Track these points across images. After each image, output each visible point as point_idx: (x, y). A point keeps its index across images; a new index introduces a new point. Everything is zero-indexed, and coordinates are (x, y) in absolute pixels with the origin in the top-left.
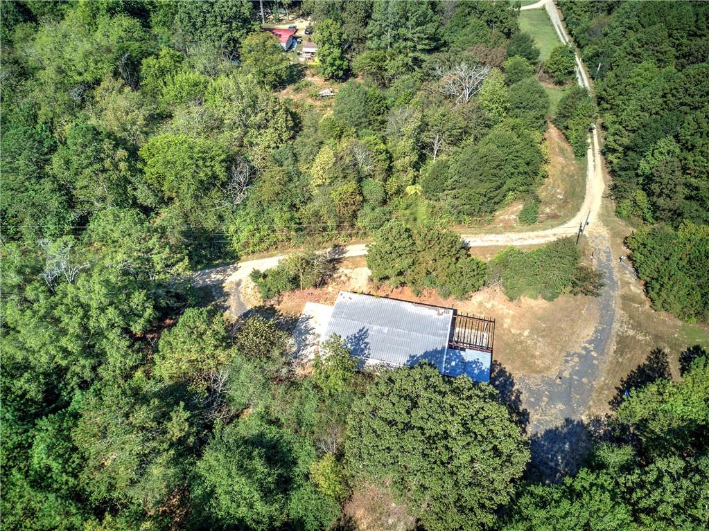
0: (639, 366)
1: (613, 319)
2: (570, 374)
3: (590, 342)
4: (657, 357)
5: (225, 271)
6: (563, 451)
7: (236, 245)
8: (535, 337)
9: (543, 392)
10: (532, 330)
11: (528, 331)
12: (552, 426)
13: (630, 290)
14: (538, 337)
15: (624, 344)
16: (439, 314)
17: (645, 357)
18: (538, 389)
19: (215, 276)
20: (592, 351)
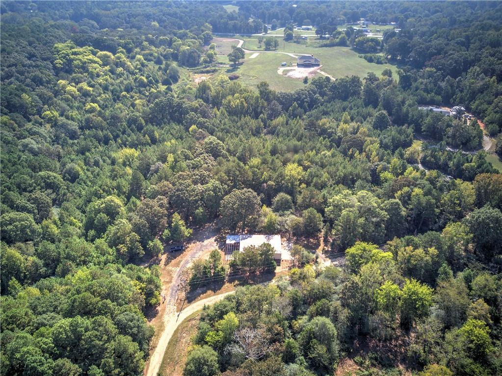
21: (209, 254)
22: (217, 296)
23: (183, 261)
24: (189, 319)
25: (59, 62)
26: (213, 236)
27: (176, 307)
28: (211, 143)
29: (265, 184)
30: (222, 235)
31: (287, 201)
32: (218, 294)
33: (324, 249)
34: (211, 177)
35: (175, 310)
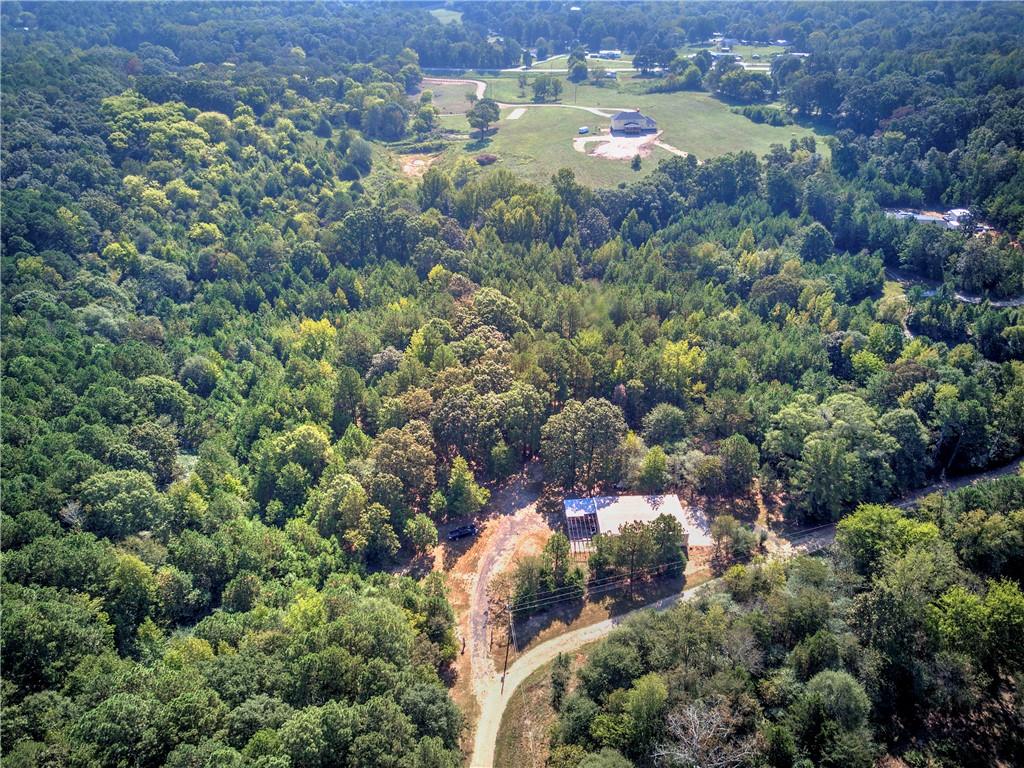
21: (533, 540)
22: (574, 632)
23: (482, 558)
24: (529, 686)
25: (119, 137)
26: (532, 501)
27: (492, 661)
28: (493, 302)
29: (622, 386)
30: (548, 498)
31: (676, 422)
32: (576, 628)
33: (769, 520)
34: (511, 376)
35: (493, 667)
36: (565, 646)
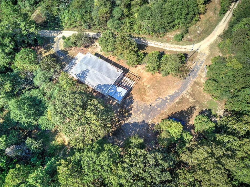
0: (182, 110)
1: (185, 90)
2: (155, 106)
3: (170, 96)
4: (191, 109)
5: (57, 33)
6: (135, 130)
7: (63, 23)
8: (151, 88)
9: (141, 109)
10: (151, 85)
11: (150, 85)
12: (137, 121)
13: (200, 80)
14: (152, 88)
15: (183, 100)
16: (118, 71)
17: (187, 107)
18: (140, 107)
19: (53, 34)
20: (168, 99)
21: (146, 98)
22: (164, 48)
23: (175, 102)
24: (191, 42)
27: (198, 56)
30: (119, 121)
33: (45, 52)
35: (198, 54)
36: (170, 46)
